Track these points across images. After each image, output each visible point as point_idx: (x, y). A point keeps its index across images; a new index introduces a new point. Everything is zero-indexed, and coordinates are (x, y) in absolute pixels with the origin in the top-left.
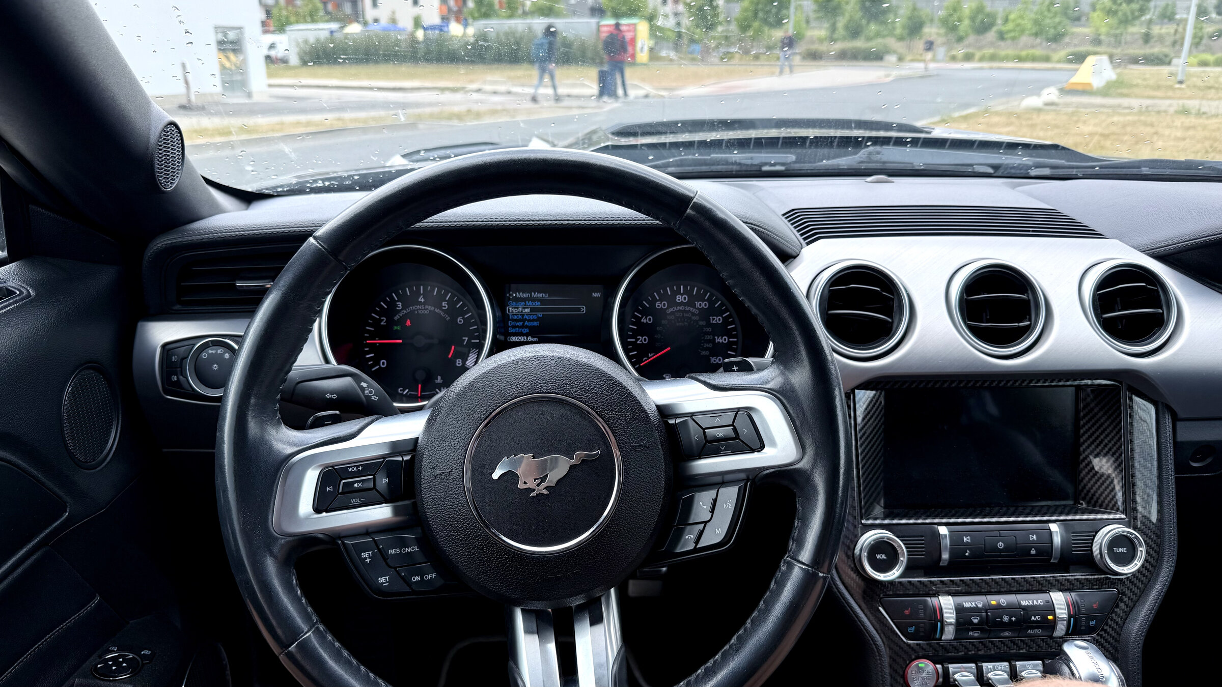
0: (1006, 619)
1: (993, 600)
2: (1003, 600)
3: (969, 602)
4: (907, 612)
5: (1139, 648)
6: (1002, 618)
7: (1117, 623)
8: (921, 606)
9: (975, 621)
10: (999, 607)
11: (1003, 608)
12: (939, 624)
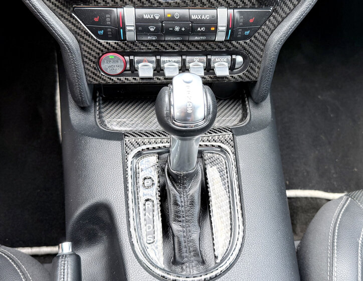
0: (177, 29)
1: (169, 12)
2: (177, 12)
3: (147, 13)
4: (96, 19)
5: (275, 52)
6: (174, 28)
7: (266, 33)
8: (108, 16)
9: (152, 29)
10: (172, 19)
11: (176, 20)
12: (122, 30)
